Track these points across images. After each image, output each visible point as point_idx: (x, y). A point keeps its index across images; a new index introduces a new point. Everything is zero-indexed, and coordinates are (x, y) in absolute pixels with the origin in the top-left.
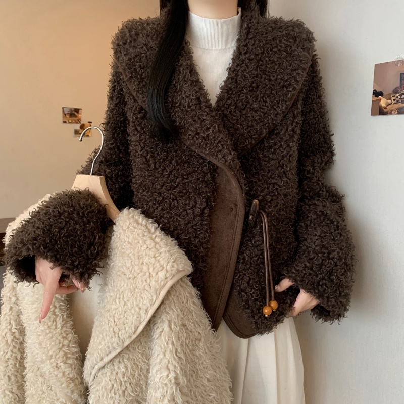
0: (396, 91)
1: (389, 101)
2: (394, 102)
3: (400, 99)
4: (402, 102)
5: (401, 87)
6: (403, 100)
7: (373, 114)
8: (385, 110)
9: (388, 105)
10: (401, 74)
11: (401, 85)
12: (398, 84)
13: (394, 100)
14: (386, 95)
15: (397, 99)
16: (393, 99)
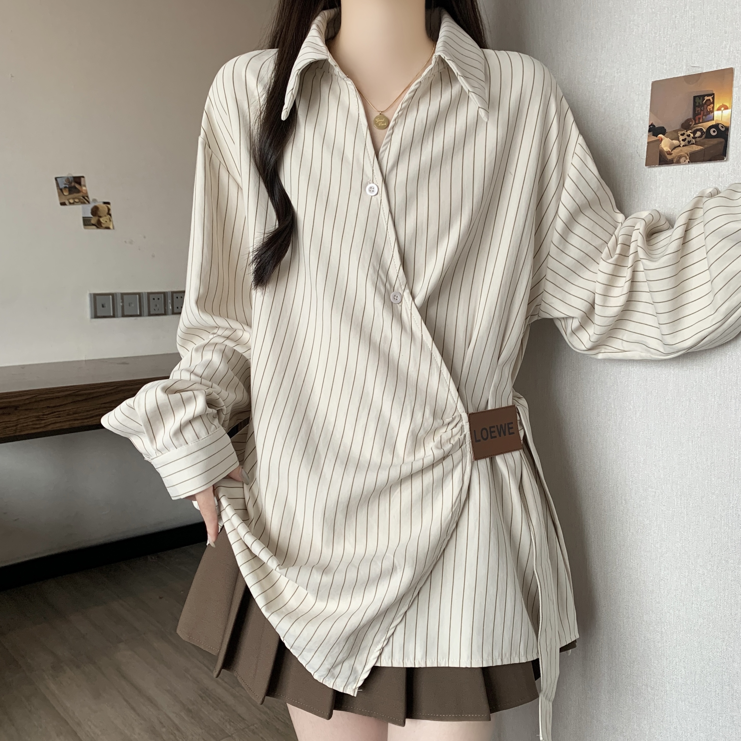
0: (686, 126)
1: (676, 142)
2: (683, 143)
3: (694, 138)
4: (696, 143)
5: (694, 118)
6: (698, 139)
7: (649, 163)
8: (669, 157)
9: (675, 148)
10: (695, 97)
11: (695, 114)
12: (690, 115)
13: (684, 140)
14: (671, 132)
15: (688, 139)
16: (681, 138)
